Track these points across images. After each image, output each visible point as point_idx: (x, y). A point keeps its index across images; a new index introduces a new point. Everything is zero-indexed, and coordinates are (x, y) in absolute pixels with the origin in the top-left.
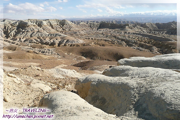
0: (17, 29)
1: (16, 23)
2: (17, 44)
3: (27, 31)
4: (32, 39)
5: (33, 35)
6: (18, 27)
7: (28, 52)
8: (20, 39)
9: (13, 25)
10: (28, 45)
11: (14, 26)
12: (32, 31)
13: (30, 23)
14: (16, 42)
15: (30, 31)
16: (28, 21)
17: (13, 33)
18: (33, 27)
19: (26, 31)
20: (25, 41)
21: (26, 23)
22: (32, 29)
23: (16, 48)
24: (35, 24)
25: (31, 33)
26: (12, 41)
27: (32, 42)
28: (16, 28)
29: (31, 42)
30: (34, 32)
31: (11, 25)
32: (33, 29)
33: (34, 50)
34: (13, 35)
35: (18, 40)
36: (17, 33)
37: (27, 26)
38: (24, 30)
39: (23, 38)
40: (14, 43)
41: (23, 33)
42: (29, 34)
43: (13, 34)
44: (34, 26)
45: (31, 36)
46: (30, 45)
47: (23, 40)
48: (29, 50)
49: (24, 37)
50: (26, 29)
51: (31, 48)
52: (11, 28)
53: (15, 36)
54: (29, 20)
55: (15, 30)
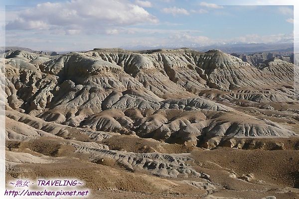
0: (59, 83)
1: (58, 61)
2: (60, 134)
3: (93, 90)
4: (107, 115)
5: (110, 103)
6: (64, 76)
7: (99, 161)
8: (68, 115)
9: (47, 69)
10: (94, 139)
11: (51, 73)
12: (107, 89)
13: (100, 63)
14: (57, 125)
15: (101, 88)
16: (94, 55)
17: (46, 95)
18: (113, 77)
19: (89, 87)
20: (83, 124)
21: (90, 63)
22: (107, 81)
23: (58, 146)
24: (114, 65)
25: (104, 95)
26: (41, 122)
27: (107, 127)
28: (56, 78)
29: (104, 126)
30: (113, 94)
31: (41, 67)
32: (111, 83)
33: (117, 158)
34: (45, 102)
35: (62, 118)
36: (59, 95)
37: (94, 74)
38: (81, 87)
39: (77, 114)
40: (50, 130)
41: (77, 96)
42: (98, 100)
43: (45, 97)
44: (114, 71)
45: (104, 107)
46: (101, 138)
47: (77, 120)
48: (102, 155)
49: (80, 110)
50: (88, 83)
51: (107, 148)
52: (40, 77)
53: (51, 105)
54: (96, 53)
55: (53, 85)
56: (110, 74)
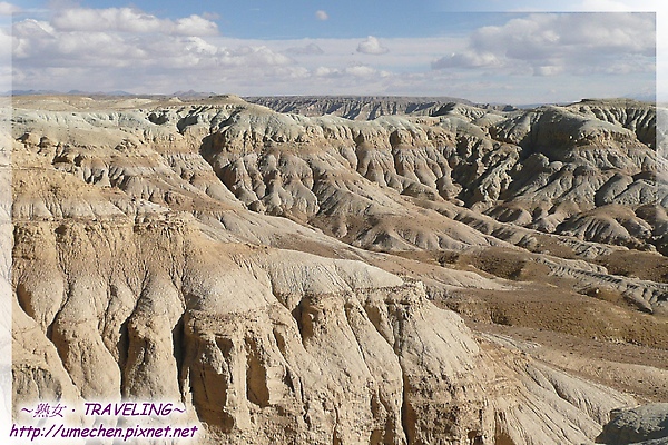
0: (523, 158)
1: (520, 121)
2: (523, 243)
3: (580, 171)
4: (604, 215)
5: (611, 195)
6: (530, 146)
7: (592, 293)
8: (536, 213)
9: (502, 134)
10: (581, 254)
11: (510, 142)
12: (605, 169)
13: (593, 124)
14: (518, 229)
15: (595, 169)
16: (582, 110)
17: (499, 178)
18: (615, 150)
19: (573, 167)
20: (560, 228)
21: (576, 125)
22: (605, 157)
23: (521, 264)
24: (618, 127)
25: (599, 179)
26: (491, 222)
27: (604, 236)
28: (516, 150)
29: (599, 233)
30: (616, 178)
31: (492, 131)
32: (612, 159)
33: (623, 288)
34: (497, 190)
35: (526, 217)
36: (522, 179)
37: (583, 143)
38: (559, 165)
39: (551, 212)
40: (506, 236)
41: (552, 180)
42: (588, 188)
43: (498, 181)
44: (619, 138)
45: (599, 200)
46: (593, 254)
47: (552, 221)
48: (596, 283)
49: (557, 204)
50: (572, 160)
51: (605, 271)
52: (491, 148)
53: (508, 194)
54: (587, 108)
55: (512, 161)
56: (612, 144)
